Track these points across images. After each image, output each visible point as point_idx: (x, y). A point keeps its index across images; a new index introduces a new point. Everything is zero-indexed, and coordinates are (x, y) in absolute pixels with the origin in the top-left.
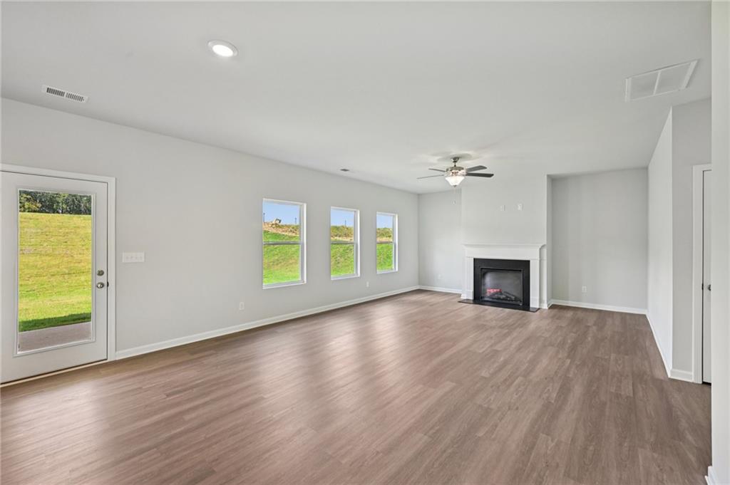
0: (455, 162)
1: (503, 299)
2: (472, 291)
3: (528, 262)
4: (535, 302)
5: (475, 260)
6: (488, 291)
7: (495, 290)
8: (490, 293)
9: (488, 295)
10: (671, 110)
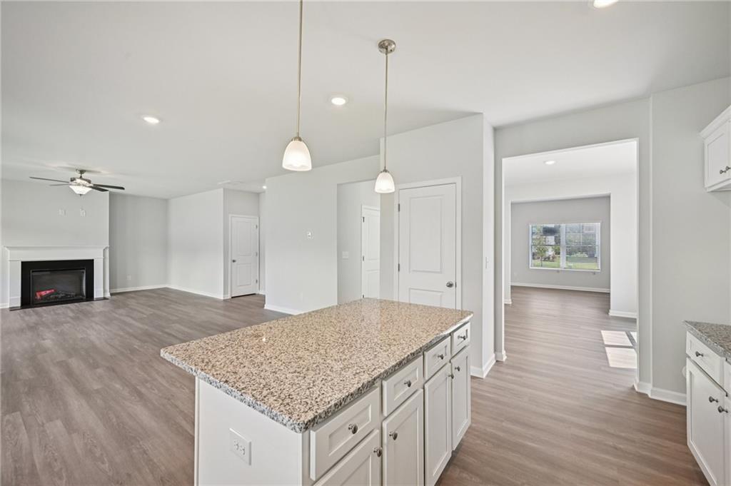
1: (63, 297)
2: (20, 297)
3: (93, 260)
4: (98, 292)
5: (23, 263)
6: (38, 294)
7: (48, 292)
8: (41, 296)
9: (39, 297)
10: (222, 189)
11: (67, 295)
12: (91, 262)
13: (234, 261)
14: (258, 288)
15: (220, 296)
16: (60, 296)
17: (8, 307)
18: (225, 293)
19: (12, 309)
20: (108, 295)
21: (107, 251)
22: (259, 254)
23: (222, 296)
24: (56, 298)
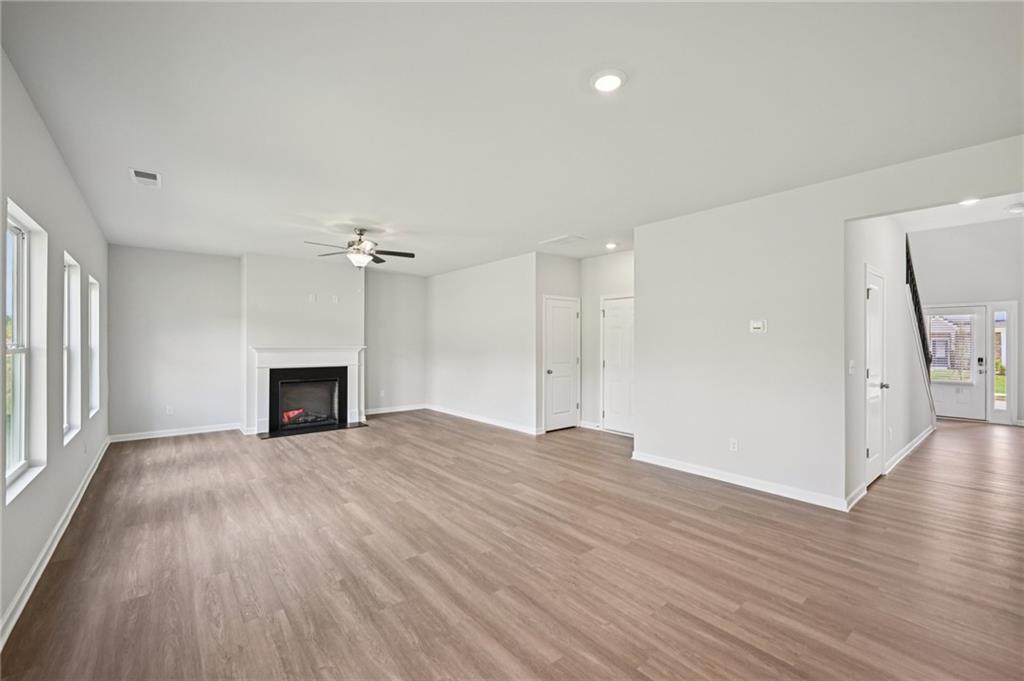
0: (361, 234)
1: (312, 421)
2: (267, 419)
3: (346, 368)
4: (353, 416)
5: (272, 371)
6: (285, 415)
7: (296, 412)
8: (289, 418)
9: (286, 420)
10: (534, 254)
11: (317, 417)
12: (344, 370)
13: (549, 372)
14: (579, 417)
15: (532, 431)
16: (310, 419)
17: (256, 432)
18: (538, 424)
19: (261, 436)
20: (363, 420)
21: (363, 353)
22: (580, 361)
23: (535, 429)
24: (306, 422)
